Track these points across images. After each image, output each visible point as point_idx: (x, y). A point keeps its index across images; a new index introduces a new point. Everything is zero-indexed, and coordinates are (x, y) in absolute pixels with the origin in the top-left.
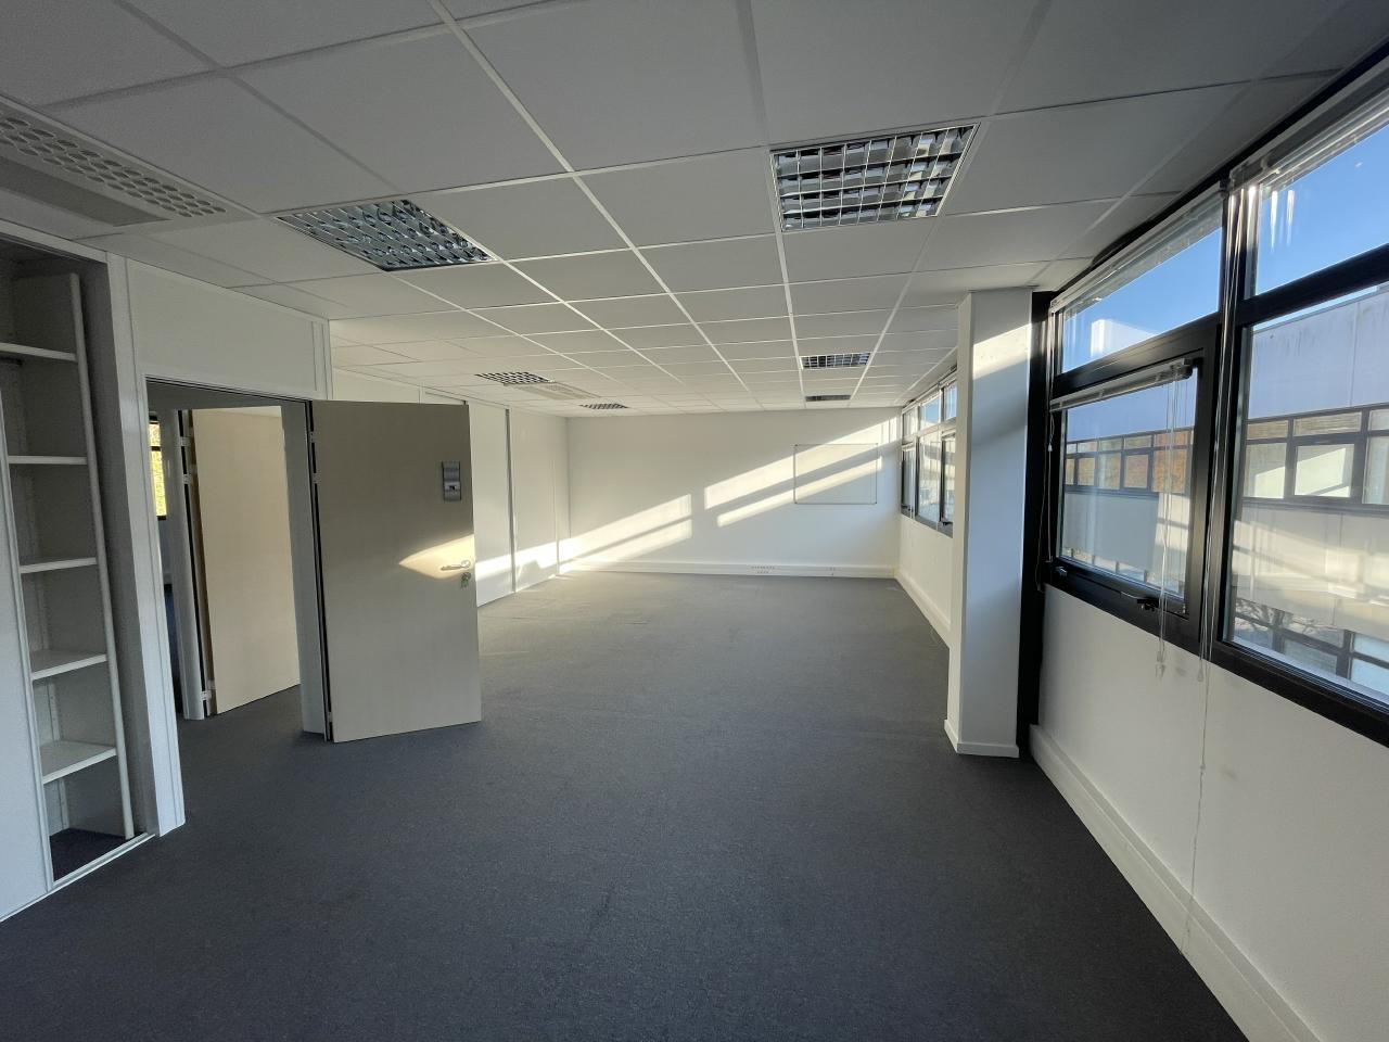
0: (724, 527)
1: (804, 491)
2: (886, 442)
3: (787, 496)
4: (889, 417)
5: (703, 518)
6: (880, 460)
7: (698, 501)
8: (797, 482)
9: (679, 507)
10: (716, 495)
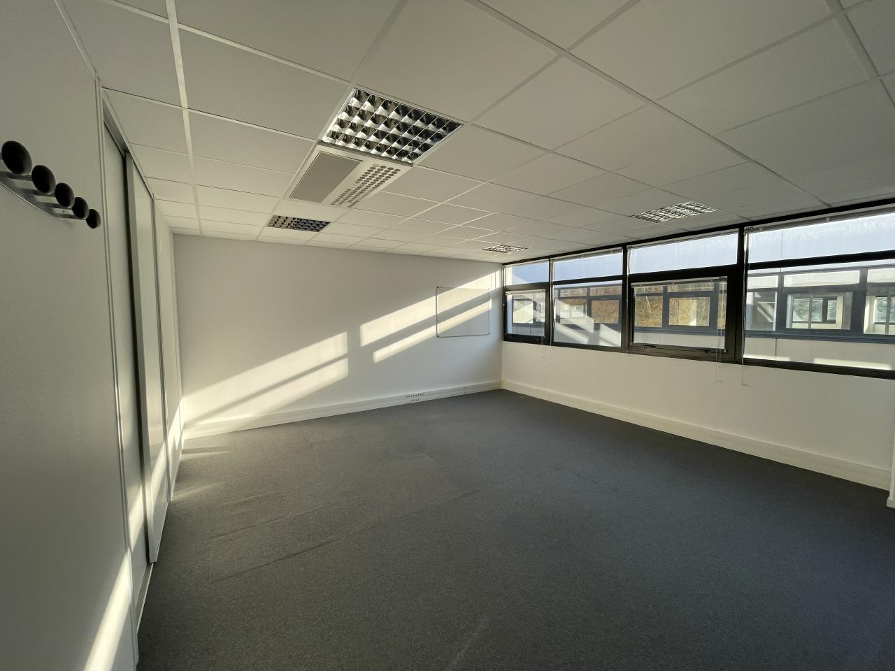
0: (378, 363)
1: (444, 326)
2: (494, 288)
3: (430, 332)
4: (494, 271)
5: (358, 355)
6: (490, 302)
7: (354, 339)
8: (438, 319)
9: (334, 346)
10: (372, 331)
